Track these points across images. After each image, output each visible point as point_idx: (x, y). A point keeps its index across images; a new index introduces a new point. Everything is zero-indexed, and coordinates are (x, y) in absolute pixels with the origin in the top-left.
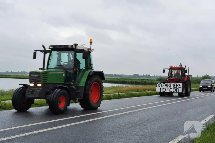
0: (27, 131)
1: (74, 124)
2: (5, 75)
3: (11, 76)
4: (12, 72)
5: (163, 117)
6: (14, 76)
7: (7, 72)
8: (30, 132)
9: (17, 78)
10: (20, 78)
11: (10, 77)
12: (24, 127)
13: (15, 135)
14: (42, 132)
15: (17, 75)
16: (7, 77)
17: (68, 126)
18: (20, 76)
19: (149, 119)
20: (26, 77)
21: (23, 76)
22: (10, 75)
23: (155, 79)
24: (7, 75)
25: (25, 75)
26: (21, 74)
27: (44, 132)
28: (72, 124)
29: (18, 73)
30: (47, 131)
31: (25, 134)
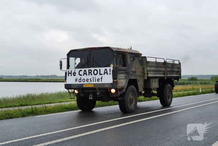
0: (59, 138)
1: (106, 129)
2: (35, 79)
3: (42, 80)
4: (42, 76)
5: (198, 120)
6: (44, 79)
7: (37, 76)
8: (62, 138)
9: (47, 82)
10: (50, 82)
11: (40, 80)
12: (56, 133)
13: (48, 142)
14: (73, 139)
15: (47, 78)
16: (38, 80)
17: (99, 131)
18: (49, 80)
19: (184, 122)
20: (56, 80)
21: (52, 79)
22: (40, 78)
23: (187, 79)
24: (37, 79)
25: (54, 78)
26: (50, 77)
27: (76, 138)
28: (104, 129)
29: (48, 76)
30: (79, 137)
31: (57, 141)
